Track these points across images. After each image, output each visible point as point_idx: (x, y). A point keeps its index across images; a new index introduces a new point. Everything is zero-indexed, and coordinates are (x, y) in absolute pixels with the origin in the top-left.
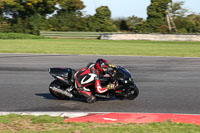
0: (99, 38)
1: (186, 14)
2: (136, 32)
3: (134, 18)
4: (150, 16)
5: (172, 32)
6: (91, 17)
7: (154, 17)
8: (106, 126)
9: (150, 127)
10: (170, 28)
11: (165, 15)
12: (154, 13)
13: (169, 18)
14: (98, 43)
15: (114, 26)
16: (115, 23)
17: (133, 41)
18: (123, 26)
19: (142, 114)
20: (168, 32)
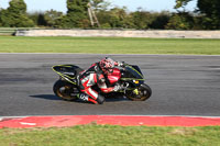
0: (14, 35)
1: (109, 8)
2: (55, 28)
3: (52, 12)
4: (70, 10)
5: (95, 27)
6: (3, 10)
7: (75, 10)
8: (23, 132)
9: (73, 131)
10: (92, 23)
11: (86, 9)
12: (75, 6)
13: (91, 11)
14: (13, 39)
15: (31, 21)
16: (32, 17)
17: (52, 37)
18: (41, 21)
19: (64, 117)
20: (91, 27)
